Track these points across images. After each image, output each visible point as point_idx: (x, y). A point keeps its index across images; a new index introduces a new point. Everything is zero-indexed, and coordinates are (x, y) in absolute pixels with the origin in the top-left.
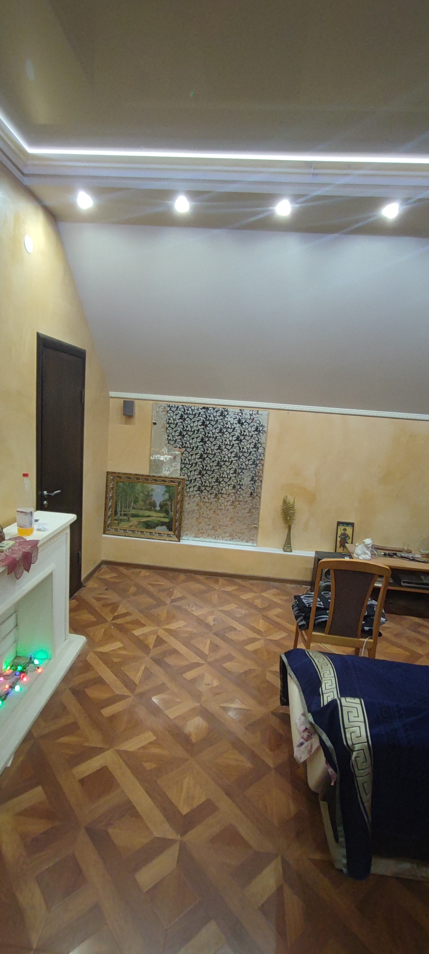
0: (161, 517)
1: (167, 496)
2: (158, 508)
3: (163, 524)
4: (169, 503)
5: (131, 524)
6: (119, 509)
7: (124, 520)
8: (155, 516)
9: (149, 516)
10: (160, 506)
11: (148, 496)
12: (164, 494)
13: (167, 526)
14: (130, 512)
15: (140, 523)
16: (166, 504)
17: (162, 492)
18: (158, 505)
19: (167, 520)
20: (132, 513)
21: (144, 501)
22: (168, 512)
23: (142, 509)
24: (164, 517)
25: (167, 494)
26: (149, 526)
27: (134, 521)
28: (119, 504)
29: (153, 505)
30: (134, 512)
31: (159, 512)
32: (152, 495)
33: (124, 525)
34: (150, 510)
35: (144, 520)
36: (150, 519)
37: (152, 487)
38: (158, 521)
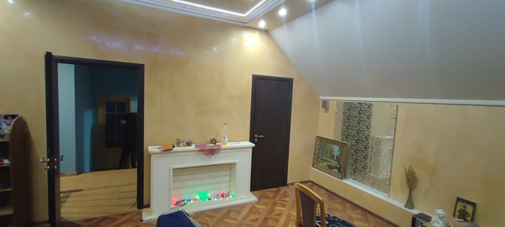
0: (336, 164)
1: (339, 153)
2: (335, 159)
3: (336, 168)
4: (340, 157)
5: (324, 165)
6: (320, 156)
7: (321, 162)
8: (334, 163)
9: (331, 162)
10: (336, 158)
11: (332, 151)
12: (338, 151)
13: (338, 169)
14: (324, 159)
15: (327, 165)
16: (339, 157)
17: (338, 150)
18: (335, 157)
19: (338, 166)
20: (325, 159)
21: (330, 153)
22: (339, 161)
23: (328, 158)
24: (338, 164)
25: (340, 152)
26: (331, 167)
27: (325, 163)
28: (320, 153)
29: (333, 156)
30: (325, 158)
31: (335, 160)
32: (333, 151)
33: (321, 164)
34: (332, 159)
35: (329, 164)
36: (331, 164)
37: (334, 147)
38: (335, 166)
